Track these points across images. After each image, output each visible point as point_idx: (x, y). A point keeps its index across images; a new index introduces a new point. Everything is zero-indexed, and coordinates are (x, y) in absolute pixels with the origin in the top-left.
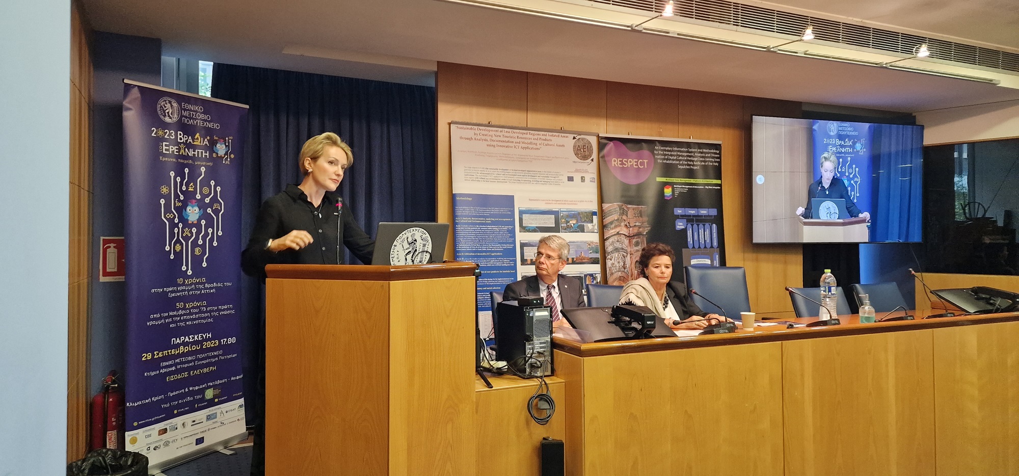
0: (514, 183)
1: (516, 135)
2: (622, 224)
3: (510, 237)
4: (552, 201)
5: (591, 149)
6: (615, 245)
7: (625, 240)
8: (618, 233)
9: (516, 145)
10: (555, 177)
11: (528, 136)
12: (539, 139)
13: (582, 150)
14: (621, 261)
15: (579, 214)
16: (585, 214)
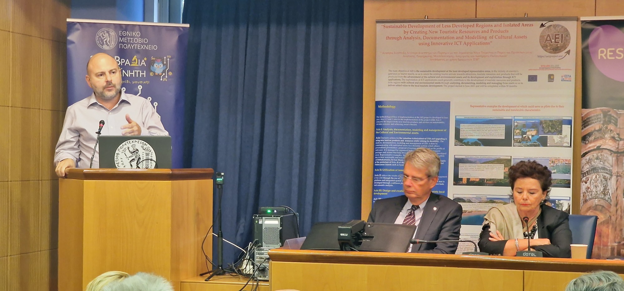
0: (452, 86)
1: (457, 29)
2: (606, 136)
3: (442, 151)
4: (503, 107)
5: (568, 38)
6: (593, 163)
7: (610, 158)
8: (599, 148)
9: (456, 40)
10: (509, 78)
11: (475, 29)
12: (490, 31)
13: (553, 41)
14: (599, 185)
15: (541, 123)
16: (550, 123)
